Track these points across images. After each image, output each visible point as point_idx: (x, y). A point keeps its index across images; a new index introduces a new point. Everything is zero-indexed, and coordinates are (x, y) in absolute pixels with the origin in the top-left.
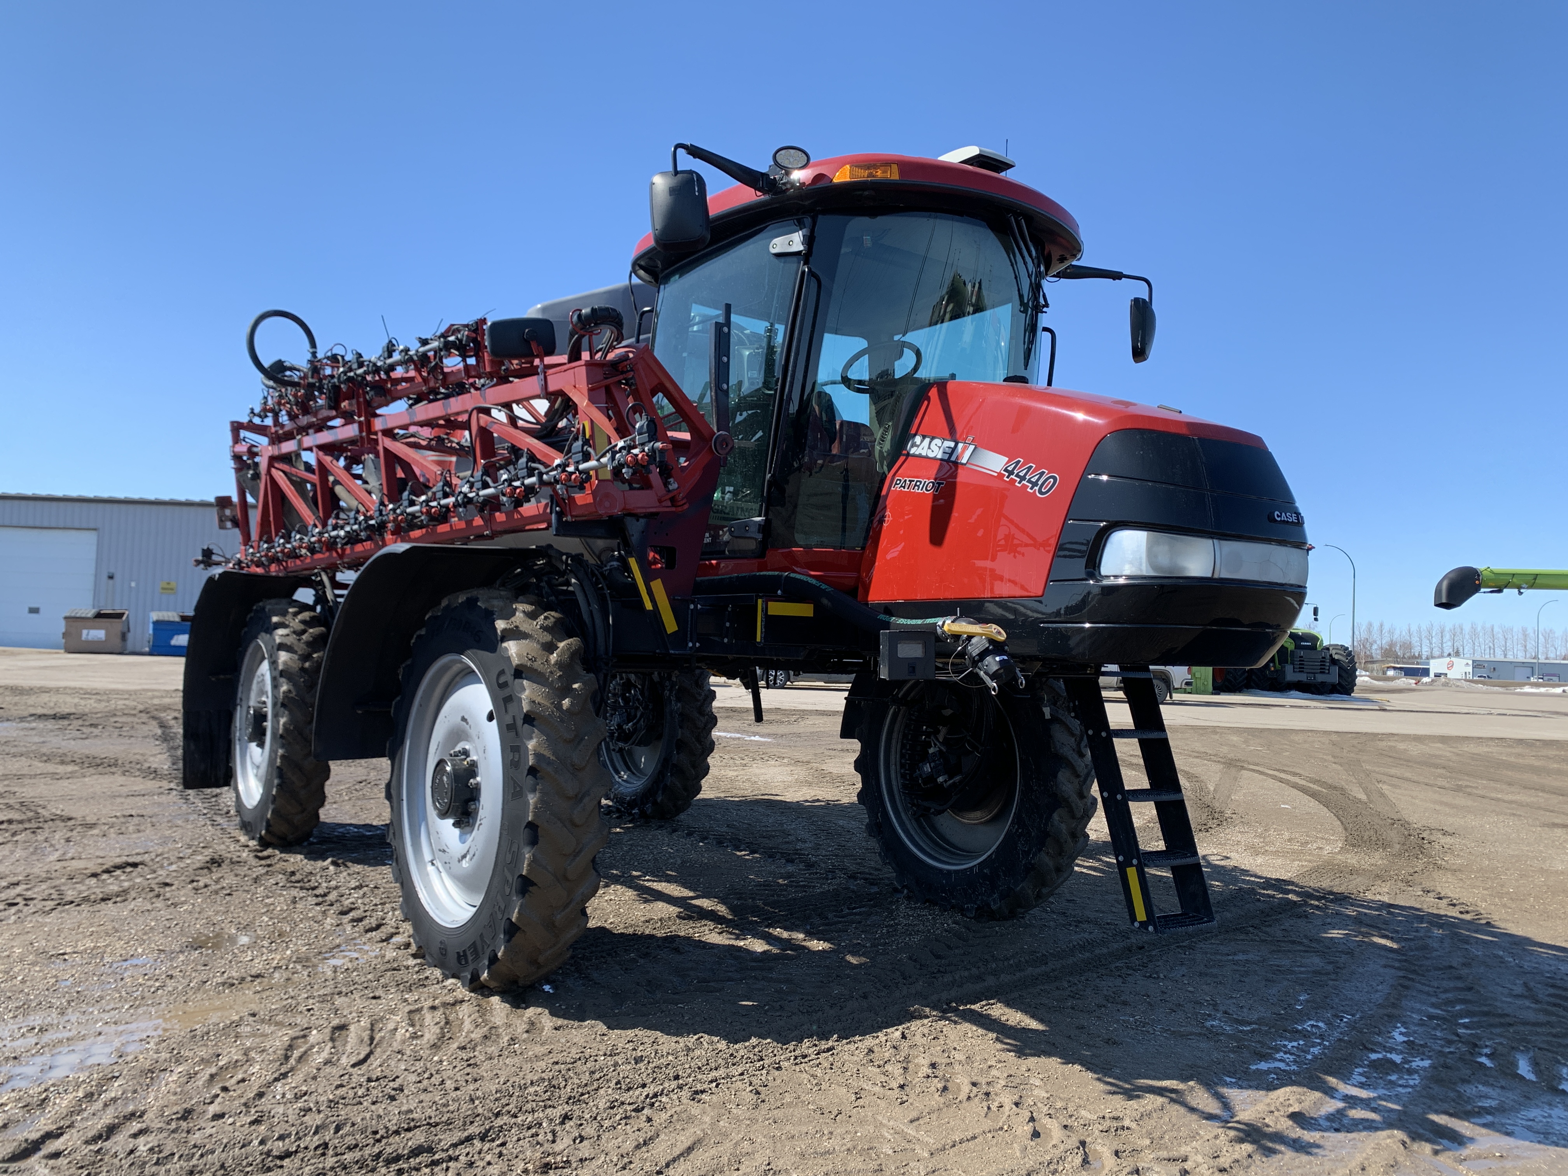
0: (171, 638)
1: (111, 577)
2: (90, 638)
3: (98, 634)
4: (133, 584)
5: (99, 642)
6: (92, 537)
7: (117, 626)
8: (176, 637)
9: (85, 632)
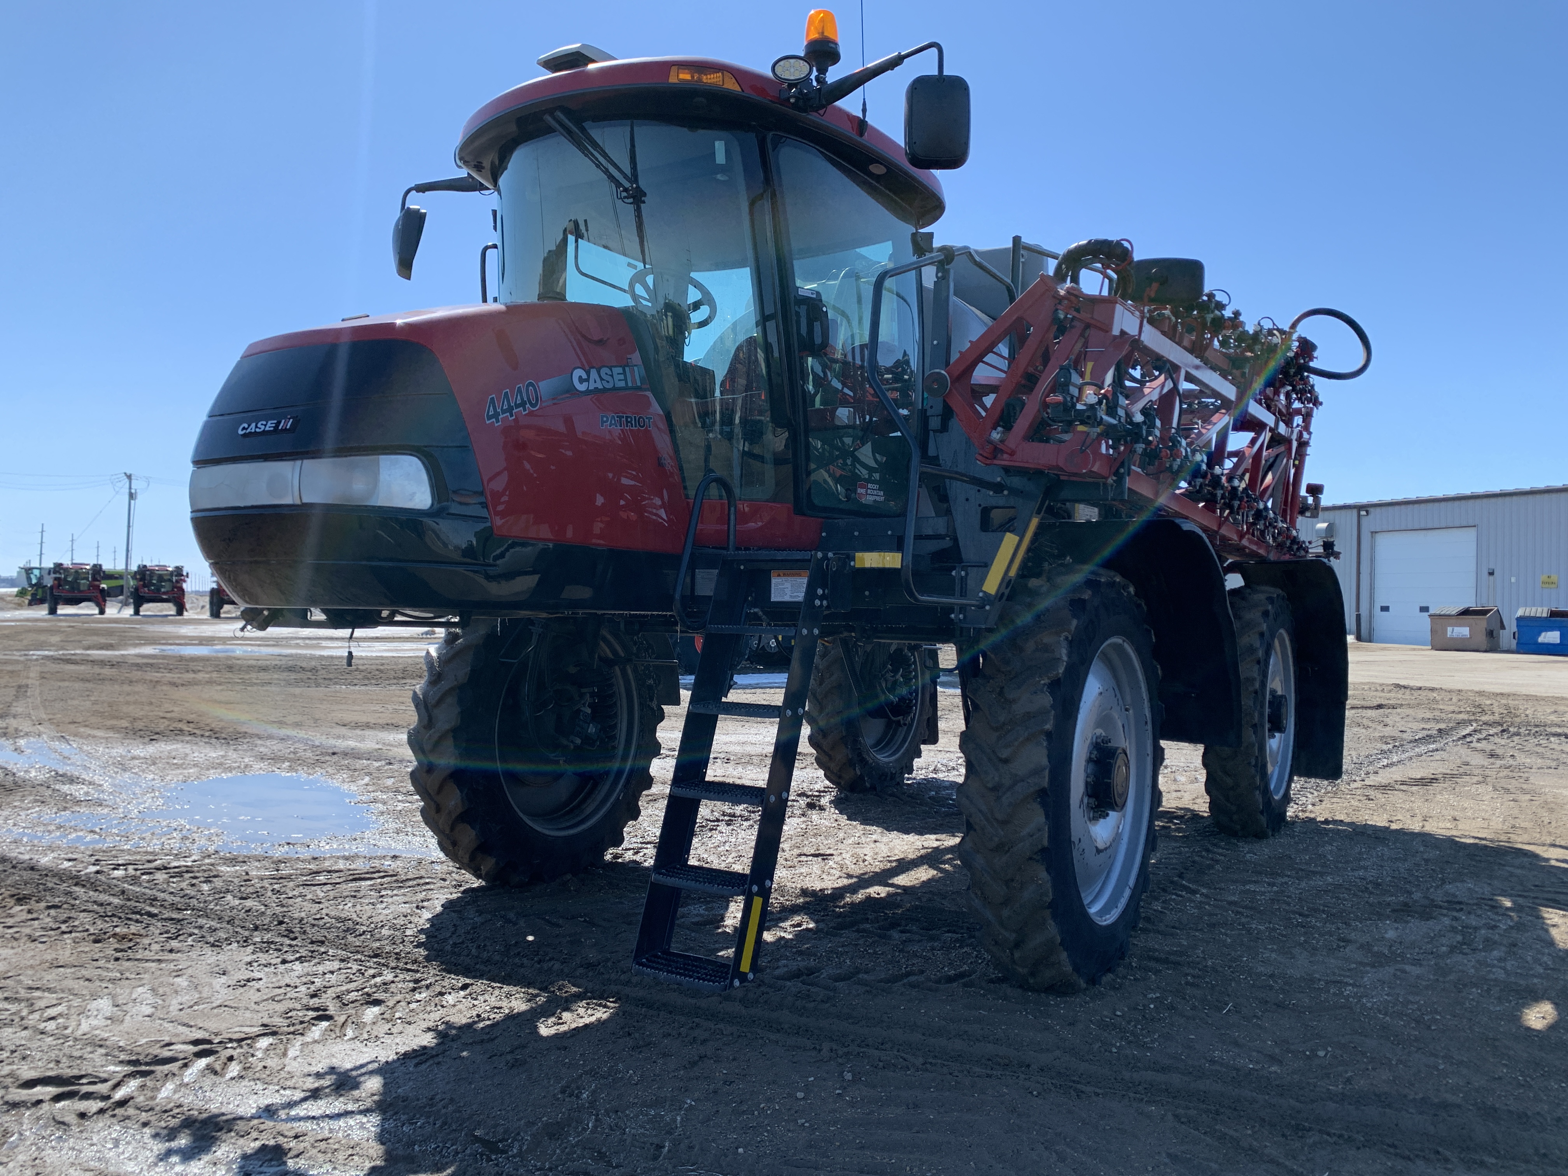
0: (1539, 635)
1: (1491, 574)
2: (1455, 635)
3: (1462, 631)
4: (1513, 580)
5: (1463, 639)
6: (1472, 533)
7: (1482, 623)
8: (1543, 634)
9: (1449, 629)
